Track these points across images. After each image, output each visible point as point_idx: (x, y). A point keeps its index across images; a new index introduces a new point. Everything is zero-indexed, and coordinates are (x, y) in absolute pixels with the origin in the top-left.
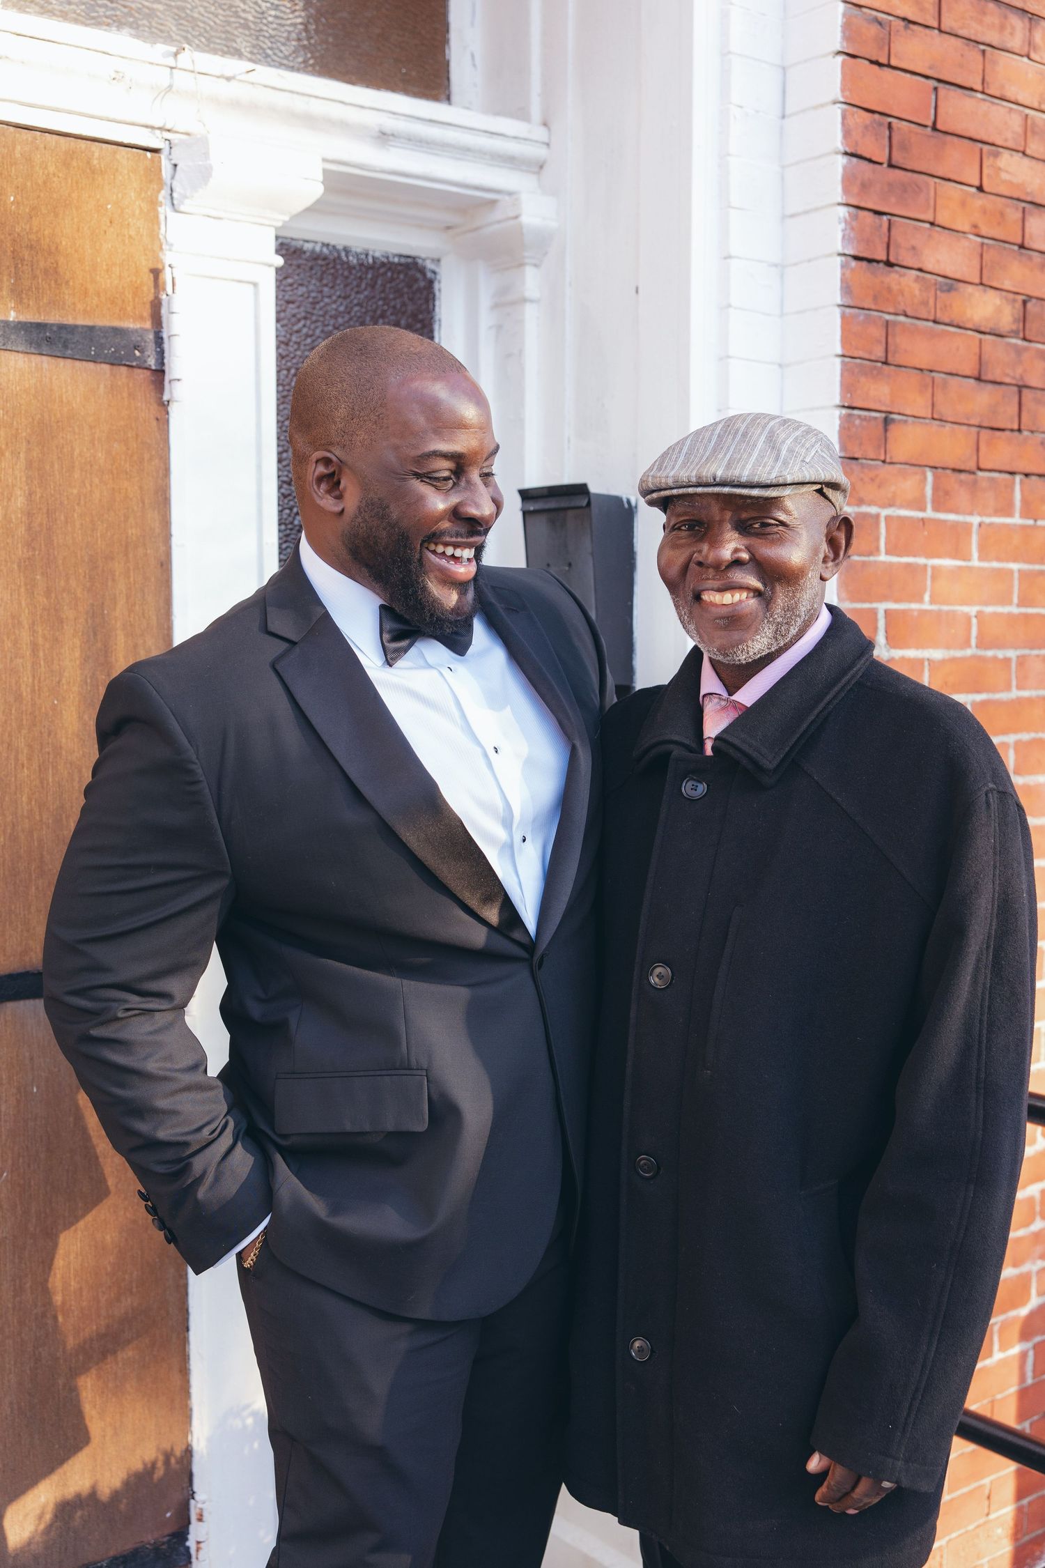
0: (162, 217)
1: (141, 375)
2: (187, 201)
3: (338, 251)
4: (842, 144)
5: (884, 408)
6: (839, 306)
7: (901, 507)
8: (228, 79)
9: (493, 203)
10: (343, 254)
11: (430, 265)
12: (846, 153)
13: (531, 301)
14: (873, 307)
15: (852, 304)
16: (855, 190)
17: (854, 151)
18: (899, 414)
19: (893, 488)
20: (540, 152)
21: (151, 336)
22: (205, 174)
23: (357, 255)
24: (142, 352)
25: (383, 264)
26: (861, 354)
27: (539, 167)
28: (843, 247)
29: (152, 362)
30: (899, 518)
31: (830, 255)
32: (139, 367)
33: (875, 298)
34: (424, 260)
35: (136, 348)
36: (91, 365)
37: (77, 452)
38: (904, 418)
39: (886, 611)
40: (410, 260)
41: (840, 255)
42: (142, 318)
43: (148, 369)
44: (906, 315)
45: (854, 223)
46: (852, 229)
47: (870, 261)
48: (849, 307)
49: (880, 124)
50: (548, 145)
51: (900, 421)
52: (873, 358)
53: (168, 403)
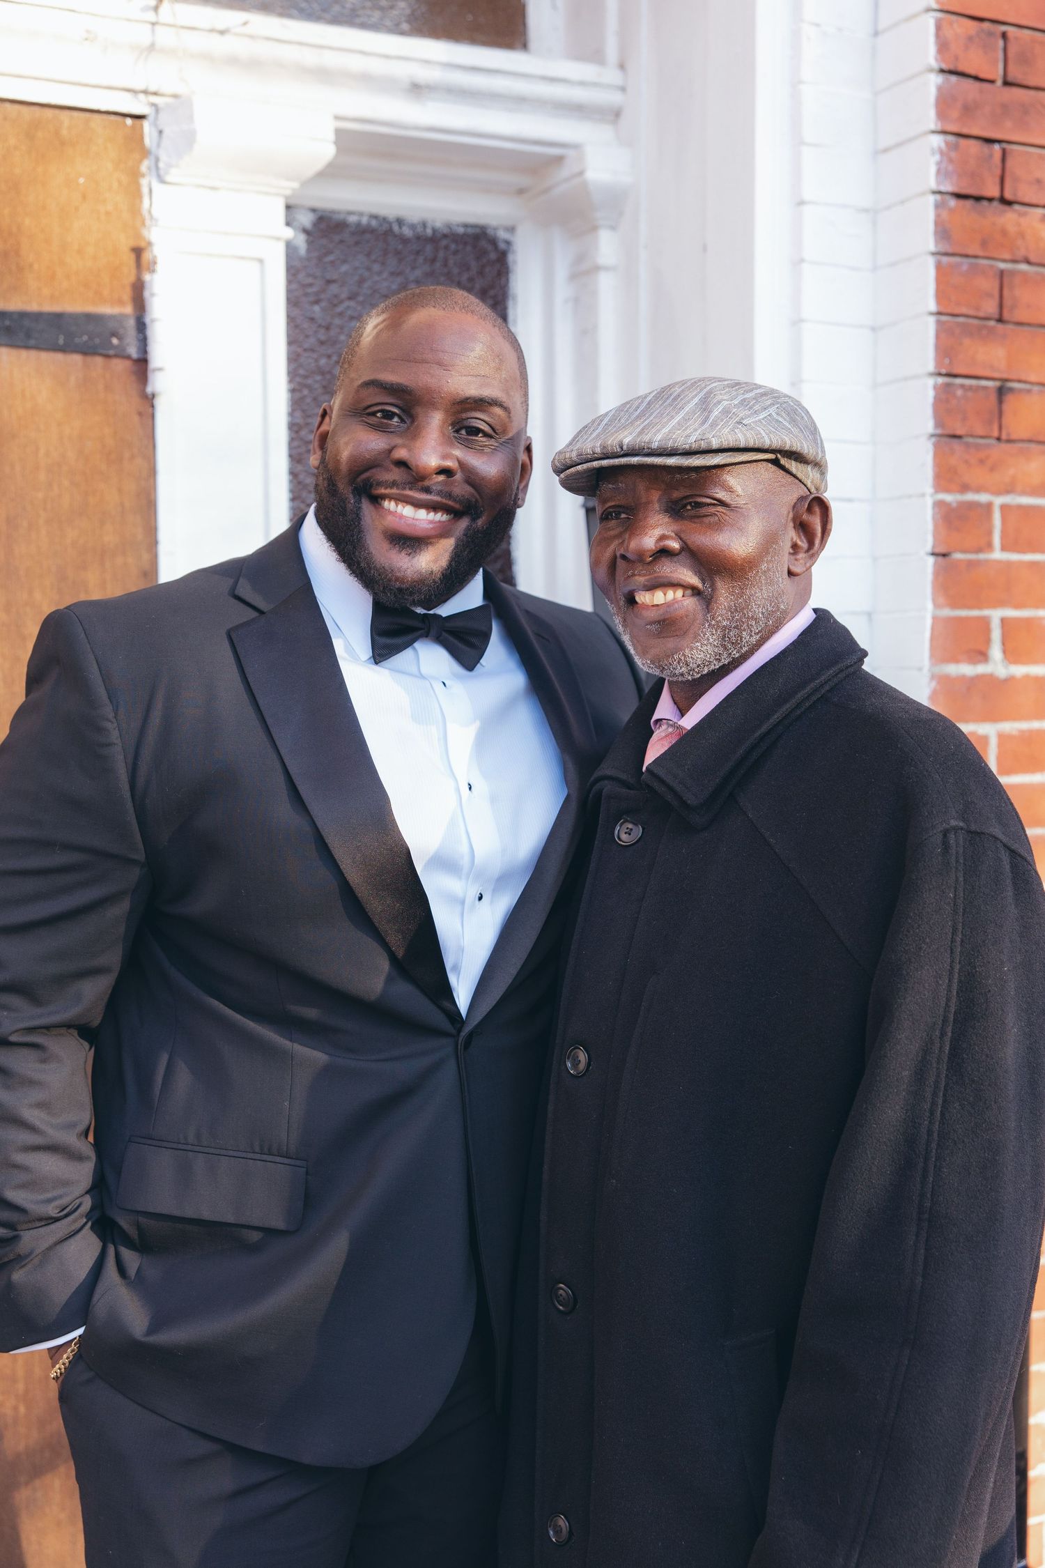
0: (145, 190)
1: (120, 366)
2: (173, 171)
3: (390, 223)
4: (936, 60)
5: (996, 375)
6: (933, 254)
7: (1024, 493)
8: (222, 32)
9: (559, 160)
10: (396, 228)
11: (502, 235)
12: (942, 71)
13: (607, 269)
14: (980, 253)
15: (950, 250)
16: (955, 114)
17: (952, 67)
18: (1020, 381)
19: (1012, 471)
20: (615, 98)
21: (131, 323)
22: (189, 139)
23: (413, 227)
24: (120, 338)
25: (445, 236)
26: (964, 310)
27: (614, 115)
28: (938, 183)
29: (133, 351)
30: (1021, 507)
31: (923, 194)
32: (116, 356)
33: (984, 244)
34: (495, 229)
35: (114, 334)
36: (59, 356)
37: (42, 452)
38: (1027, 386)
39: (1004, 621)
40: (478, 231)
41: (934, 192)
42: (120, 302)
43: (128, 357)
44: (1028, 262)
45: (953, 154)
46: (951, 161)
47: (978, 199)
48: (946, 254)
49: (990, 34)
50: (623, 89)
51: (1020, 391)
52: (981, 314)
53: (153, 396)
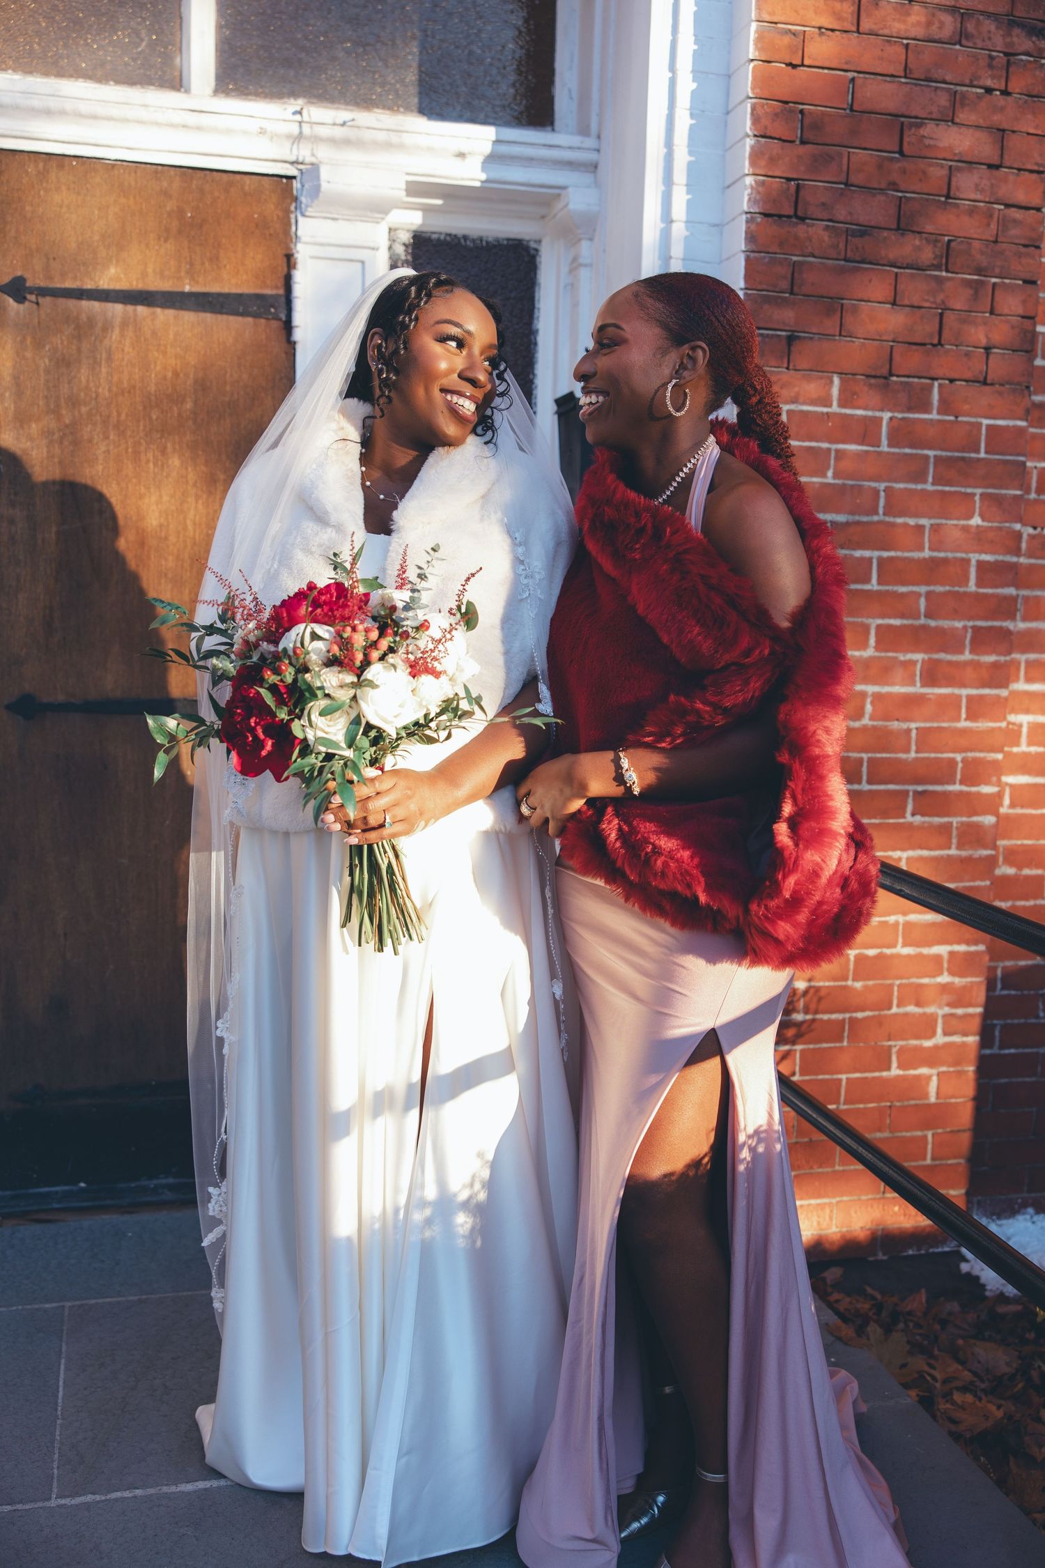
0: (293, 221)
1: (275, 324)
2: (309, 209)
3: (459, 239)
4: (751, 129)
5: (787, 328)
6: (744, 251)
7: (804, 403)
8: (341, 125)
9: (559, 195)
10: (462, 241)
11: (533, 245)
12: (755, 136)
13: (586, 266)
14: (778, 251)
15: (756, 250)
16: (763, 163)
17: (762, 134)
18: (805, 332)
19: (796, 389)
20: (593, 156)
21: (283, 299)
22: (316, 190)
23: (473, 241)
24: (276, 308)
25: (495, 246)
26: (764, 287)
27: (594, 167)
28: (749, 208)
29: (283, 317)
30: (802, 412)
31: (741, 214)
32: (273, 319)
33: (781, 244)
34: (528, 241)
35: (272, 306)
36: (240, 319)
37: (228, 375)
38: (811, 335)
40: (516, 242)
41: (747, 213)
42: (277, 287)
43: (281, 320)
44: (814, 256)
45: (761, 189)
46: (759, 192)
47: (780, 216)
48: (753, 252)
49: (791, 111)
50: (598, 151)
51: (805, 338)
52: (777, 290)
53: (295, 343)
